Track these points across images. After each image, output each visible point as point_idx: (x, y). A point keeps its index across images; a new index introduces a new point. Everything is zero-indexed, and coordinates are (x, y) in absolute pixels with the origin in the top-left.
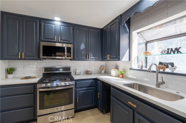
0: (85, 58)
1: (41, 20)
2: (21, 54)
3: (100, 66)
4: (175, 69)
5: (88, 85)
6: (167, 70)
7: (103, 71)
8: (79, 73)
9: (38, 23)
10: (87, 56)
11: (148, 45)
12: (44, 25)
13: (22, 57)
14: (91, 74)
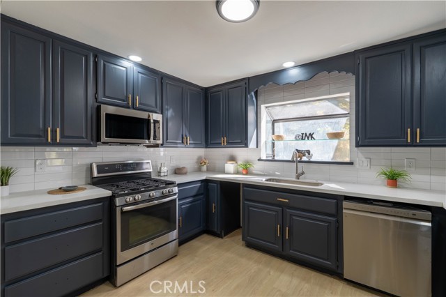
0: (181, 141)
1: (98, 53)
2: (54, 132)
3: (195, 157)
4: (311, 157)
5: (194, 193)
6: (304, 159)
7: (205, 168)
8: (166, 174)
9: (92, 59)
10: (183, 138)
11: (276, 124)
12: (104, 65)
13: (56, 140)
14: (185, 174)
